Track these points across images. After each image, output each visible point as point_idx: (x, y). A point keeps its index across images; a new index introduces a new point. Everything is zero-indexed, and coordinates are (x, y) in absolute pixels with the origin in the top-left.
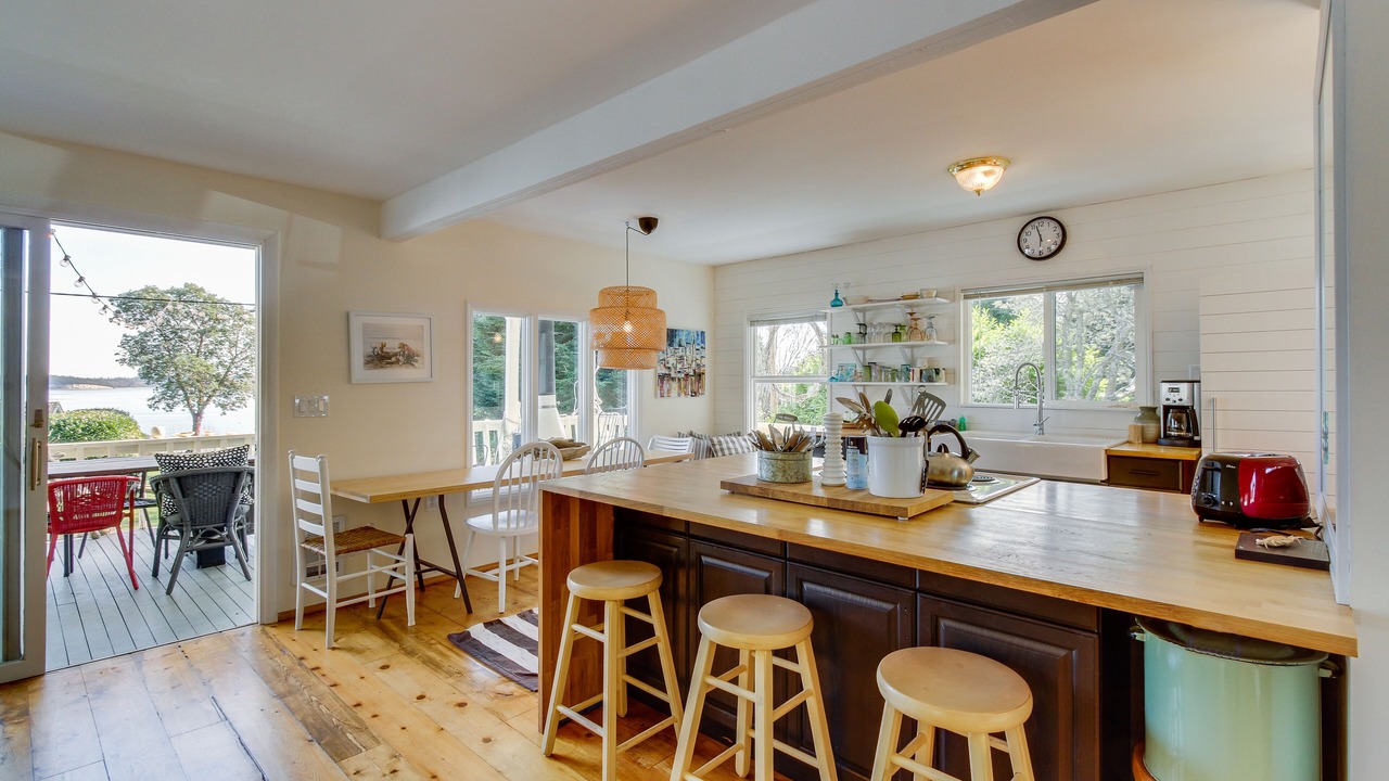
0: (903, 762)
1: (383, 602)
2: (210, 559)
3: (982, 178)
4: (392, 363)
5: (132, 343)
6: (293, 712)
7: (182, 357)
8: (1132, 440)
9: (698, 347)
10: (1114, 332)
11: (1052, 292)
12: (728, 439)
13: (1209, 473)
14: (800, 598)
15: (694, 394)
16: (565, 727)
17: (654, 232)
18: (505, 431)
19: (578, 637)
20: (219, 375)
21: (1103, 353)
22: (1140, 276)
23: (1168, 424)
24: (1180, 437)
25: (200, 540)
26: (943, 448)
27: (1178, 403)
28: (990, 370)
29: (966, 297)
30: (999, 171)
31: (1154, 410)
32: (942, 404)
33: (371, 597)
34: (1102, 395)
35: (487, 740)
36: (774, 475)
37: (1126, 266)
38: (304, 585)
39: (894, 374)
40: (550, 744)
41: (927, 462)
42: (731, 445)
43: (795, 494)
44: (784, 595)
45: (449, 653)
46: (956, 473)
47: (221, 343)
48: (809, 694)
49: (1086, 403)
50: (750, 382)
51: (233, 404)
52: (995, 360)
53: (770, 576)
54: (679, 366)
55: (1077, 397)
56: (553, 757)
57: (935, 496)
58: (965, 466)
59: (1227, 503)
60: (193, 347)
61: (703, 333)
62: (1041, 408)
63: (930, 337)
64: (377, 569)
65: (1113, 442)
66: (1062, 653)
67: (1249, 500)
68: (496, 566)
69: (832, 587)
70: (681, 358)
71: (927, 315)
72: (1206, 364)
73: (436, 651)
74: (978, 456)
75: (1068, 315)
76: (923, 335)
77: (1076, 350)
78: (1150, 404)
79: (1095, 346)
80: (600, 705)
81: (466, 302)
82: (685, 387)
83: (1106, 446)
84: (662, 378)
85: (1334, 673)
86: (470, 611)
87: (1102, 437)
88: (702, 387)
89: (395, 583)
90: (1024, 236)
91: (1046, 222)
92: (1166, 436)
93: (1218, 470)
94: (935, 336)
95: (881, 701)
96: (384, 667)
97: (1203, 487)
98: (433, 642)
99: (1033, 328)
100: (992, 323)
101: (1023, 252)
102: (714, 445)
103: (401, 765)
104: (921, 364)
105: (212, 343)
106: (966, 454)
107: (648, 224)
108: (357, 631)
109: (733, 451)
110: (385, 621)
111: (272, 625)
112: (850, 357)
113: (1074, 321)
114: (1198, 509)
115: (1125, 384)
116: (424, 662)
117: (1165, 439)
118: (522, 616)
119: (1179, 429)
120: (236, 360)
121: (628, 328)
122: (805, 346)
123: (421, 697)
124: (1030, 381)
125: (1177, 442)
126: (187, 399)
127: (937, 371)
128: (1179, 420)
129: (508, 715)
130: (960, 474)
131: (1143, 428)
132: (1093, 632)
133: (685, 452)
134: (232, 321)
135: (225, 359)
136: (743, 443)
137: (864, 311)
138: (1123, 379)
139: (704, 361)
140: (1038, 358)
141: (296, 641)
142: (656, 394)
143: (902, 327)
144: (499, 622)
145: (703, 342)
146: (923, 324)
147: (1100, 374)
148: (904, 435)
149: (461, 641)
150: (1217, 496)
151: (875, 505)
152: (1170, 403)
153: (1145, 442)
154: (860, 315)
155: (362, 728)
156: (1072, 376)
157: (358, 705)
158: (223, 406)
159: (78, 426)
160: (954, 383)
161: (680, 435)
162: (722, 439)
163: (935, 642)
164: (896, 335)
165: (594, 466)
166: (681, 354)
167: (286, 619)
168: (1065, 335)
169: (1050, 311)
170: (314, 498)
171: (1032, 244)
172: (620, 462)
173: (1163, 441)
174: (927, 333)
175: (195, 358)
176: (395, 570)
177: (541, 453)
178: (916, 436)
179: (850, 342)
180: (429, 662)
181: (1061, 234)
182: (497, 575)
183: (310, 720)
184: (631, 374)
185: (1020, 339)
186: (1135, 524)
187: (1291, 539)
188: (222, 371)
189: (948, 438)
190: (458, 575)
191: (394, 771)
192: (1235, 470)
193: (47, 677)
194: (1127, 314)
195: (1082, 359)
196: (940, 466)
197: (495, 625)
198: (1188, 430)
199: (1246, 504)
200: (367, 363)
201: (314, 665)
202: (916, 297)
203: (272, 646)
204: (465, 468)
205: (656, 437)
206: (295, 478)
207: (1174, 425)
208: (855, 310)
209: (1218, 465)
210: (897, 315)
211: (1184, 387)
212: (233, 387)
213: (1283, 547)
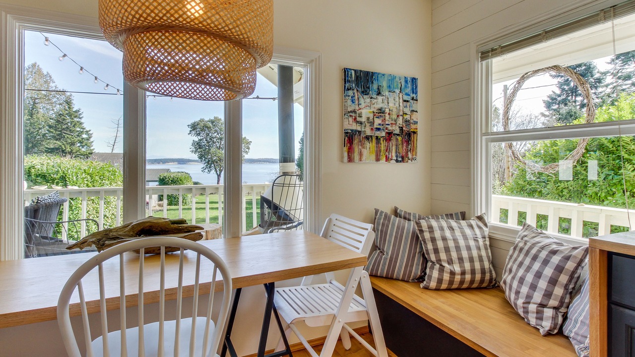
5: (196, 144)
7: (213, 150)
9: (406, 98)
12: (444, 224)
15: (402, 159)
42: (448, 234)
54: (378, 121)
60: (217, 145)
61: (414, 80)
70: (381, 110)
82: (388, 150)
84: (350, 136)
88: (413, 150)
102: (421, 231)
126: (215, 168)
136: (468, 231)
139: (415, 117)
142: (342, 157)
145: (414, 91)
162: (434, 223)
166: (380, 105)
175: (218, 150)
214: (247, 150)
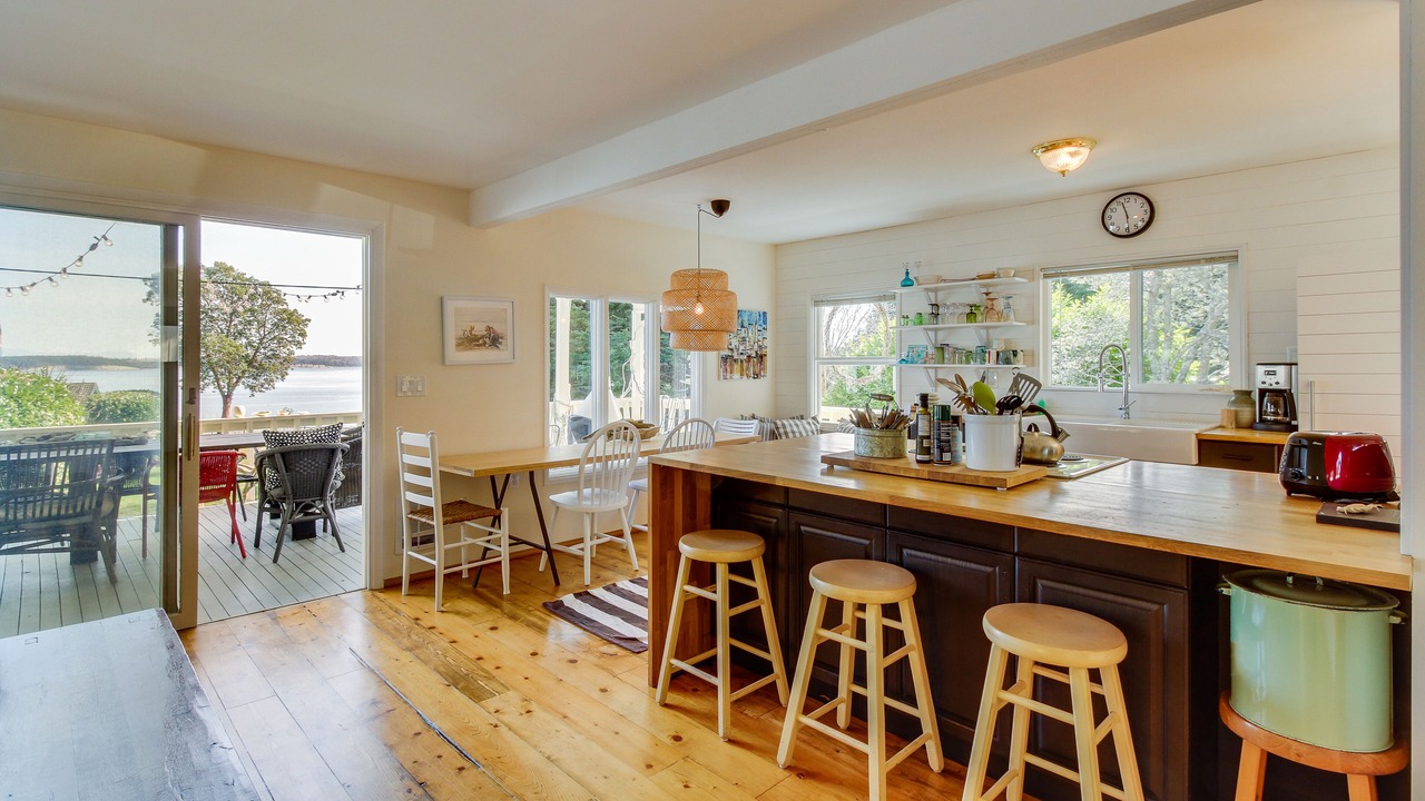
0: (1008, 697)
1: (477, 573)
2: (304, 532)
3: (1067, 159)
4: (479, 345)
6: (425, 662)
7: (213, 337)
8: (1225, 424)
9: (760, 328)
10: (1207, 308)
11: (1139, 272)
12: (792, 423)
13: (1297, 449)
14: (900, 563)
15: (757, 376)
16: (678, 680)
17: (725, 214)
18: (556, 414)
19: (690, 597)
20: (247, 355)
21: (1194, 333)
22: (1234, 254)
23: (1264, 409)
24: (1276, 422)
25: (300, 512)
26: (1033, 428)
27: (1275, 387)
28: (1065, 352)
29: (1046, 276)
30: (1085, 152)
31: (1248, 393)
32: (1038, 384)
33: (465, 567)
34: (1192, 379)
35: (604, 691)
36: (872, 451)
37: (1222, 243)
38: (410, 553)
39: (969, 356)
40: (664, 696)
41: (1022, 439)
42: (795, 429)
43: (896, 467)
44: (884, 560)
45: (548, 618)
46: (1046, 451)
47: (250, 323)
48: (912, 648)
49: (1176, 386)
50: (814, 364)
51: (262, 386)
52: (1070, 341)
53: (871, 544)
54: (742, 348)
55: (1164, 381)
56: (666, 706)
57: (1028, 471)
58: (1055, 445)
59: (1314, 478)
60: (223, 327)
61: (765, 313)
62: (1127, 392)
63: (1007, 319)
64: (470, 541)
65: (1204, 427)
66: (1155, 607)
67: (1335, 476)
68: (581, 540)
69: (932, 553)
70: (744, 339)
71: (1004, 294)
72: (1303, 345)
73: (535, 616)
74: (1068, 435)
75: (1154, 290)
76: (1000, 316)
77: (1163, 329)
78: (1244, 388)
79: (1184, 324)
80: (714, 658)
81: (544, 285)
82: (747, 369)
83: (1196, 431)
84: (725, 359)
85: (1403, 620)
86: (557, 583)
87: (1194, 421)
88: (764, 369)
89: (489, 554)
90: (1108, 213)
91: (1132, 197)
92: (1262, 420)
93: (1305, 446)
94: (1012, 317)
95: (989, 643)
96: (493, 629)
97: (1290, 463)
98: (531, 608)
99: (1114, 305)
100: (1067, 299)
101: (1107, 230)
102: (777, 428)
103: (533, 706)
104: (997, 346)
105: (241, 323)
106: (1056, 433)
107: (720, 207)
108: (459, 598)
109: (798, 435)
110: (480, 589)
111: (380, 590)
112: (921, 339)
113: (1161, 297)
114: (1286, 484)
115: (1220, 367)
116: (527, 625)
117: (1263, 424)
118: (608, 589)
119: (1276, 414)
120: (265, 340)
121: (699, 310)
122: (855, 324)
123: (534, 654)
124: (1112, 364)
125: (1274, 427)
126: (217, 380)
127: (1015, 353)
128: (1276, 405)
129: (617, 671)
130: (1051, 452)
131: (1236, 413)
132: (1183, 588)
133: (751, 435)
134: (260, 301)
135: (254, 339)
136: (807, 427)
137: (936, 290)
138: (1216, 361)
139: (766, 343)
140: (1120, 339)
141: (405, 605)
142: (719, 376)
143: (977, 307)
144: (587, 593)
145: (765, 323)
146: (1000, 305)
147: (1191, 355)
148: (1000, 413)
149: (556, 609)
150: (1304, 471)
151: (975, 477)
152: (1266, 386)
153: (1239, 426)
154: (932, 295)
155: (490, 678)
156: (1158, 358)
157: (480, 659)
158: (252, 388)
159: (116, 407)
160: (1033, 365)
161: (742, 418)
162: (785, 422)
163: (1033, 599)
164: (971, 316)
165: (668, 446)
166: (743, 335)
167: (392, 585)
168: (1151, 313)
169: (1137, 290)
170: (425, 472)
171: (1118, 221)
172: (693, 443)
173: (1259, 426)
174: (1005, 314)
175: (224, 339)
176: (488, 541)
177: (614, 433)
178: (1012, 414)
179: (921, 323)
180: (531, 625)
181: (1149, 211)
182: (582, 549)
183: (442, 669)
184: (694, 357)
185: (1099, 318)
186: (1227, 497)
187: (1371, 506)
188: (250, 352)
189: (1039, 419)
190: (548, 549)
191: (529, 712)
192: (1323, 448)
193: (199, 629)
194: (1221, 289)
195: (1170, 339)
196: (1031, 444)
197: (583, 595)
198: (1285, 415)
199: (1331, 479)
200: (458, 345)
201: (430, 626)
202: (992, 276)
203: (387, 608)
204: (543, 446)
205: (720, 419)
206: (402, 453)
207: (1270, 409)
208: (927, 290)
209: (1305, 442)
210: (972, 295)
211: (1281, 370)
212: (261, 369)
213: (1362, 513)
214: (301, 339)
